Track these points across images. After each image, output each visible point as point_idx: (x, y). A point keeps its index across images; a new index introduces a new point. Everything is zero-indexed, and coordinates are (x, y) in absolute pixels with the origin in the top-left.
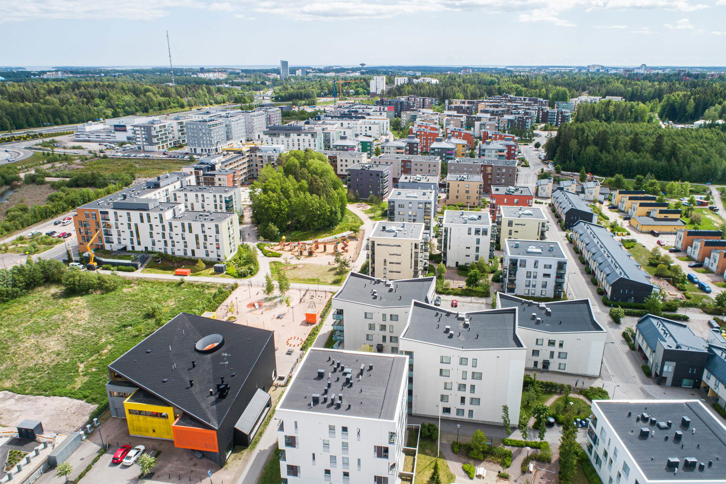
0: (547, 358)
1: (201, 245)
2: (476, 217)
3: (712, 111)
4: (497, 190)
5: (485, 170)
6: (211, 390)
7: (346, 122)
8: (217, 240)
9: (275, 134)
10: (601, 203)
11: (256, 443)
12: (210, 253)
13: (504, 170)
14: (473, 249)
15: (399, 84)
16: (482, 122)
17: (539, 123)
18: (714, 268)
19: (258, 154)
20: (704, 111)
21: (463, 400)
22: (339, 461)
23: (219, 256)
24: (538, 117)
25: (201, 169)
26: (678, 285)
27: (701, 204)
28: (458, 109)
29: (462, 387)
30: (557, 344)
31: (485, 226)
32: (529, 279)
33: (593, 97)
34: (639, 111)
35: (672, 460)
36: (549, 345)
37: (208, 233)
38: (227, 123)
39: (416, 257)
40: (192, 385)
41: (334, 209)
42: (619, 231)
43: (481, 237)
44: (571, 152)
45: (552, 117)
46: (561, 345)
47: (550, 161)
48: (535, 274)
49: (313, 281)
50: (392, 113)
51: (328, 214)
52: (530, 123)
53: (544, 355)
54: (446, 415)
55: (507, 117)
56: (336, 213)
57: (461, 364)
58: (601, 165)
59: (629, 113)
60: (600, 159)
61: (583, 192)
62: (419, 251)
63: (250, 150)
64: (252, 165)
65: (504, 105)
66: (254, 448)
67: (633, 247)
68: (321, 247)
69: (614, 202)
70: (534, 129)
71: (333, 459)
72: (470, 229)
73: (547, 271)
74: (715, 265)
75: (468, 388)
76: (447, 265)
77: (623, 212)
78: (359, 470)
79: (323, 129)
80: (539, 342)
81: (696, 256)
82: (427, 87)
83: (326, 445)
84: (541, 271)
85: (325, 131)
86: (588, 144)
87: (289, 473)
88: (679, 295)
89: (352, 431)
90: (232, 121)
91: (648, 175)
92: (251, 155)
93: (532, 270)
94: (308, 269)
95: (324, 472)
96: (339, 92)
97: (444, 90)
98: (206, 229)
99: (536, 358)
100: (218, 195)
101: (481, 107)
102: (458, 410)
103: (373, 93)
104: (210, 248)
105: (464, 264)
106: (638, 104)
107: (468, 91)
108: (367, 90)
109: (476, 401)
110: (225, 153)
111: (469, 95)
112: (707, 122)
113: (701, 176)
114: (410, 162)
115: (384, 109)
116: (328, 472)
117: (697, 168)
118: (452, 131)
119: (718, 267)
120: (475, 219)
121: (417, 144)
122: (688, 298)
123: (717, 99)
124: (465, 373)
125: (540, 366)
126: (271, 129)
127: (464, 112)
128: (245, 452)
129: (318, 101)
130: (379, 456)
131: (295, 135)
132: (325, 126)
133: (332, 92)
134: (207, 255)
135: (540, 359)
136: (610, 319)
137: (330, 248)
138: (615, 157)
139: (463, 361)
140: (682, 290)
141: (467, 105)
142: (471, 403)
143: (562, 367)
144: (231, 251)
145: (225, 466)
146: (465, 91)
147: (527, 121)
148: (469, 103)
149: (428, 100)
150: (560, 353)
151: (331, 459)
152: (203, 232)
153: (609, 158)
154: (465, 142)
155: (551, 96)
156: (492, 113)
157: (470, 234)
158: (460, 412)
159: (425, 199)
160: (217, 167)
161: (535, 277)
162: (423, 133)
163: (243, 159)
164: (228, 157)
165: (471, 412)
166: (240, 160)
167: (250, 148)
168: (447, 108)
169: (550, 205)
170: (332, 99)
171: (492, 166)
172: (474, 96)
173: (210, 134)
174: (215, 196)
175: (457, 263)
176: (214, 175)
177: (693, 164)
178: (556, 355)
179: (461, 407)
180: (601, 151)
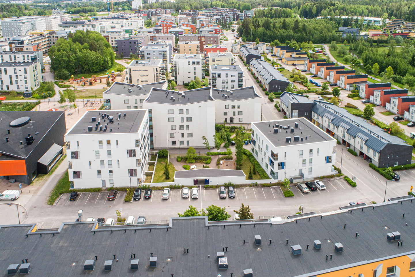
0: (232, 116)
1: (14, 82)
2: (193, 56)
3: (324, 12)
4: (207, 46)
5: (201, 39)
6: (21, 141)
7: (115, 21)
8: (25, 78)
9: (67, 26)
10: (268, 54)
11: (53, 172)
12: (20, 87)
13: (212, 39)
14: (192, 73)
15: (150, 3)
16: (201, 20)
17: (235, 21)
18: (323, 77)
19: (55, 36)
20: (321, 11)
21: (183, 135)
22: (106, 163)
23: (27, 88)
24: (234, 17)
25: (14, 43)
26: (304, 84)
27: (319, 52)
28: (186, 14)
29: (181, 127)
30: (236, 107)
31: (198, 60)
32: (223, 84)
33: (264, 8)
34: (288, 12)
35: (287, 137)
36: (232, 108)
37: (19, 73)
38: (33, 22)
39: (157, 76)
40: (8, 141)
41: (106, 59)
42: (276, 64)
43: (196, 66)
44: (251, 31)
45: (242, 17)
46: (239, 108)
47: (240, 37)
48: (227, 81)
49: (93, 97)
50: (146, 17)
51: (103, 62)
52: (229, 20)
53: (230, 115)
54: (174, 146)
55: (215, 17)
56: (107, 62)
57: (180, 113)
58: (267, 37)
59: (283, 14)
60: (267, 34)
61: (257, 49)
62: (159, 72)
63: (49, 34)
64: (51, 43)
65: (214, 12)
66: (51, 174)
67: (283, 71)
68: (98, 81)
69: (274, 53)
70: (232, 24)
71: (102, 162)
72: (189, 62)
73: (233, 79)
74: (323, 75)
75: (185, 127)
76: (178, 84)
77: (278, 57)
78: (119, 167)
79: (100, 24)
80: (227, 107)
81: (314, 72)
82: (168, 4)
83: (98, 154)
84: (230, 79)
85: (102, 25)
86: (259, 26)
87: (74, 177)
88: (305, 88)
89: (113, 143)
90: (37, 21)
91: (292, 40)
92: (50, 37)
93: (225, 78)
94: (90, 91)
95: (97, 172)
96: (111, 9)
97: (178, 5)
98: (17, 71)
99: (226, 117)
100: (26, 56)
101: (200, 13)
102: (181, 142)
103: (134, 9)
104: (20, 83)
105: (188, 83)
106: (287, 9)
107: (193, 6)
108: (130, 7)
109: (190, 135)
110: (31, 35)
111: (193, 7)
112: (323, 17)
113: (319, 40)
114: (156, 37)
115: (140, 15)
116: (99, 172)
117: (316, 36)
118: (182, 24)
119: (324, 75)
120: (192, 57)
121: (161, 30)
122: (310, 89)
123: (327, 6)
124: (182, 118)
125: (229, 121)
126: (63, 23)
127: (190, 15)
128: (45, 177)
129: (97, 14)
130: (130, 156)
131: (81, 26)
132: (101, 23)
133: (107, 9)
134: (18, 88)
135: (228, 117)
136: (269, 100)
137: (104, 81)
138: (274, 33)
139: (181, 111)
140: (306, 86)
141: (192, 12)
142: (188, 137)
143: (241, 120)
144: (36, 86)
145: (31, 184)
146: (191, 6)
147: (227, 19)
148: (193, 11)
149: (168, 11)
150: (238, 112)
151: (101, 163)
152: (15, 73)
153: (271, 33)
154: (190, 28)
155: (241, 8)
156: (207, 16)
157: (190, 64)
158: (182, 143)
159: (163, 49)
160: (25, 42)
161: (227, 83)
162: (164, 25)
163: (44, 38)
164: (33, 37)
165: (188, 142)
166: (42, 39)
167: (49, 32)
168: (180, 13)
169: (239, 56)
170: (107, 13)
171: (204, 37)
172: (196, 8)
173: (20, 28)
174: (24, 56)
175: (183, 82)
176: (23, 47)
177: (314, 34)
178: (237, 113)
179: (182, 140)
180: (266, 30)
